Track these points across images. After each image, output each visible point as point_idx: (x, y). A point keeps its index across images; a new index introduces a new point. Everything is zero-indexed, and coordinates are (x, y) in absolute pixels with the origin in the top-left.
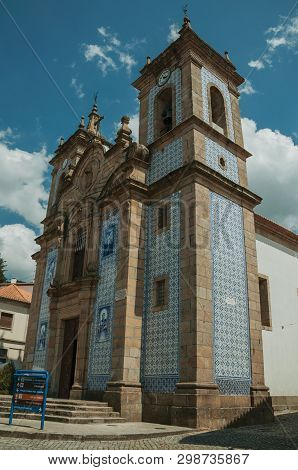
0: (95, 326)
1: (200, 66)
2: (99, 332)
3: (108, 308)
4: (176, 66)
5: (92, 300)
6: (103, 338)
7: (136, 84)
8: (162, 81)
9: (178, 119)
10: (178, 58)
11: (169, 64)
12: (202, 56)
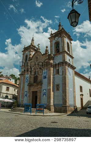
0: (42, 94)
1: (65, 38)
2: (44, 95)
3: (46, 90)
4: (60, 37)
5: (41, 88)
6: (45, 96)
7: (49, 38)
8: (56, 39)
9: (61, 50)
10: (60, 35)
11: (58, 36)
12: (66, 35)
